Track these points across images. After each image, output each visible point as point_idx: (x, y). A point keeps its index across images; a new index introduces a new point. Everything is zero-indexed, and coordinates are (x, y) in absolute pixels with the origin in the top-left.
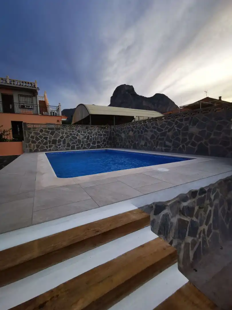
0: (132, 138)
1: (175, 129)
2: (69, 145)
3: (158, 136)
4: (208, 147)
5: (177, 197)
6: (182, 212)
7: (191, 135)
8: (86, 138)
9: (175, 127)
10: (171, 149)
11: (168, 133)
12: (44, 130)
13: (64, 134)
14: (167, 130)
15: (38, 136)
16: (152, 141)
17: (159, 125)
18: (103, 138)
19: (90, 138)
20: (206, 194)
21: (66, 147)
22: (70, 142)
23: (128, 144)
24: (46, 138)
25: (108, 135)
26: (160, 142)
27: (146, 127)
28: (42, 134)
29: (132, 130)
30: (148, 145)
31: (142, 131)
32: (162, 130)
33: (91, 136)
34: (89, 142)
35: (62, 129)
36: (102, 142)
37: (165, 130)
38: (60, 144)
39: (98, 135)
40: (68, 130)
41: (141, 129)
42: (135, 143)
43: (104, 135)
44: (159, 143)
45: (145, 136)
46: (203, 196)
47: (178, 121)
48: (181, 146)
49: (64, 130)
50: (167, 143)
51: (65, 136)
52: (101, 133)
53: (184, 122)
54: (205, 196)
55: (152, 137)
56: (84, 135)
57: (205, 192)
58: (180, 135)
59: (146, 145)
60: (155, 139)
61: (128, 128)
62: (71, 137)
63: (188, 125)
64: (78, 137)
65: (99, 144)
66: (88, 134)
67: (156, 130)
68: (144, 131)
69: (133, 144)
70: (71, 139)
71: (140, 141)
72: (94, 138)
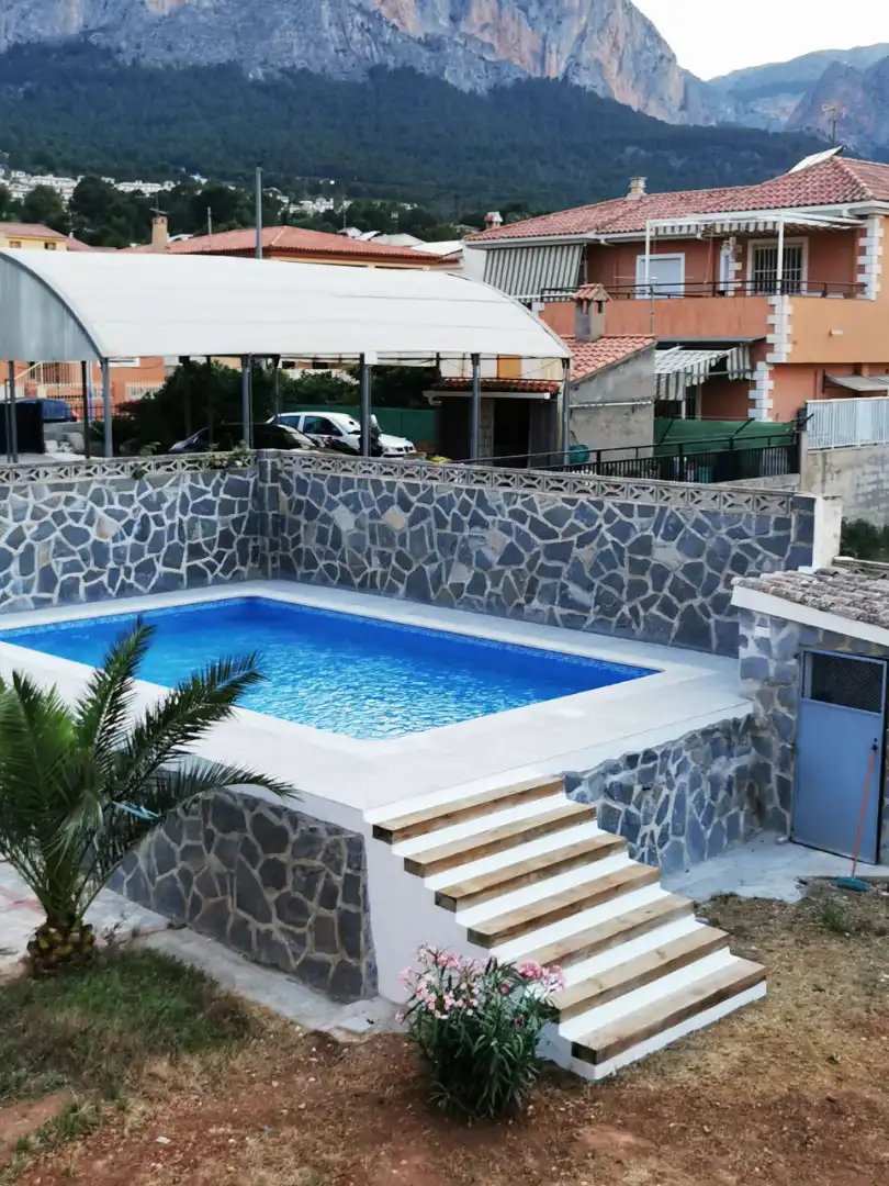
0: (403, 543)
1: (603, 541)
2: (48, 580)
3: (537, 555)
4: (711, 621)
5: (601, 765)
6: (609, 792)
7: (660, 573)
8: (135, 530)
9: (603, 530)
10: (592, 617)
11: (576, 551)
13: (27, 521)
14: (574, 538)
16: (508, 573)
17: (541, 511)
18: (219, 528)
19: (154, 528)
20: (658, 761)
21: (34, 592)
22: (53, 562)
23: (375, 566)
25: (243, 506)
26: (543, 581)
27: (478, 505)
29: (405, 505)
30: (489, 589)
31: (456, 518)
32: (556, 535)
33: (158, 521)
34: (147, 556)
35: (17, 489)
36: (216, 550)
37: (566, 534)
39: (195, 509)
40: (48, 495)
41: (455, 510)
42: (421, 570)
43: (226, 508)
44: (538, 589)
45: (473, 544)
46: (651, 765)
47: (616, 511)
48: (625, 609)
49: (26, 496)
50: (575, 591)
51: (29, 528)
52: (209, 496)
53: (636, 520)
54: (655, 765)
55: (510, 555)
56: (125, 514)
57: (654, 757)
58: (623, 565)
59: (477, 585)
60: (523, 566)
61: (376, 484)
62: (58, 533)
63: (649, 532)
64: (92, 531)
65: (199, 562)
66: (144, 511)
67: (525, 528)
68: (466, 519)
69: (407, 573)
70: (58, 543)
71: (449, 564)
72: (172, 527)
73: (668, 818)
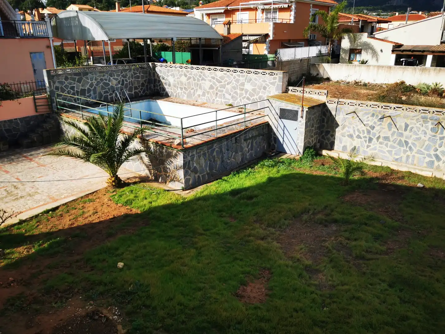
0: (185, 85)
1: (233, 84)
2: (100, 95)
3: (218, 87)
7: (246, 91)
8: (121, 83)
9: (233, 81)
10: (231, 102)
11: (227, 86)
12: (69, 77)
13: (94, 81)
14: (226, 83)
15: (63, 86)
16: (211, 92)
17: (218, 77)
18: (141, 82)
19: (125, 82)
21: (97, 99)
22: (101, 91)
23: (179, 91)
24: (73, 88)
25: (146, 77)
26: (219, 93)
27: (203, 75)
28: (68, 83)
29: (186, 76)
30: (206, 96)
31: (198, 78)
32: (222, 82)
33: (126, 81)
34: (124, 89)
35: (91, 73)
36: (140, 88)
37: (224, 82)
38: (90, 95)
39: (135, 78)
42: (190, 91)
43: (142, 77)
44: (218, 95)
45: (202, 85)
47: (236, 76)
48: (239, 100)
49: (93, 74)
50: (227, 96)
51: (94, 82)
52: (138, 74)
53: (241, 78)
55: (211, 87)
56: (118, 79)
58: (238, 89)
59: (204, 95)
60: (214, 90)
61: (179, 71)
62: (102, 84)
63: (244, 81)
64: (110, 83)
65: (137, 91)
66: (122, 78)
67: (215, 81)
68: (200, 79)
69: (187, 92)
70: (102, 86)
71: (197, 90)
72: (130, 82)
73: (250, 147)
